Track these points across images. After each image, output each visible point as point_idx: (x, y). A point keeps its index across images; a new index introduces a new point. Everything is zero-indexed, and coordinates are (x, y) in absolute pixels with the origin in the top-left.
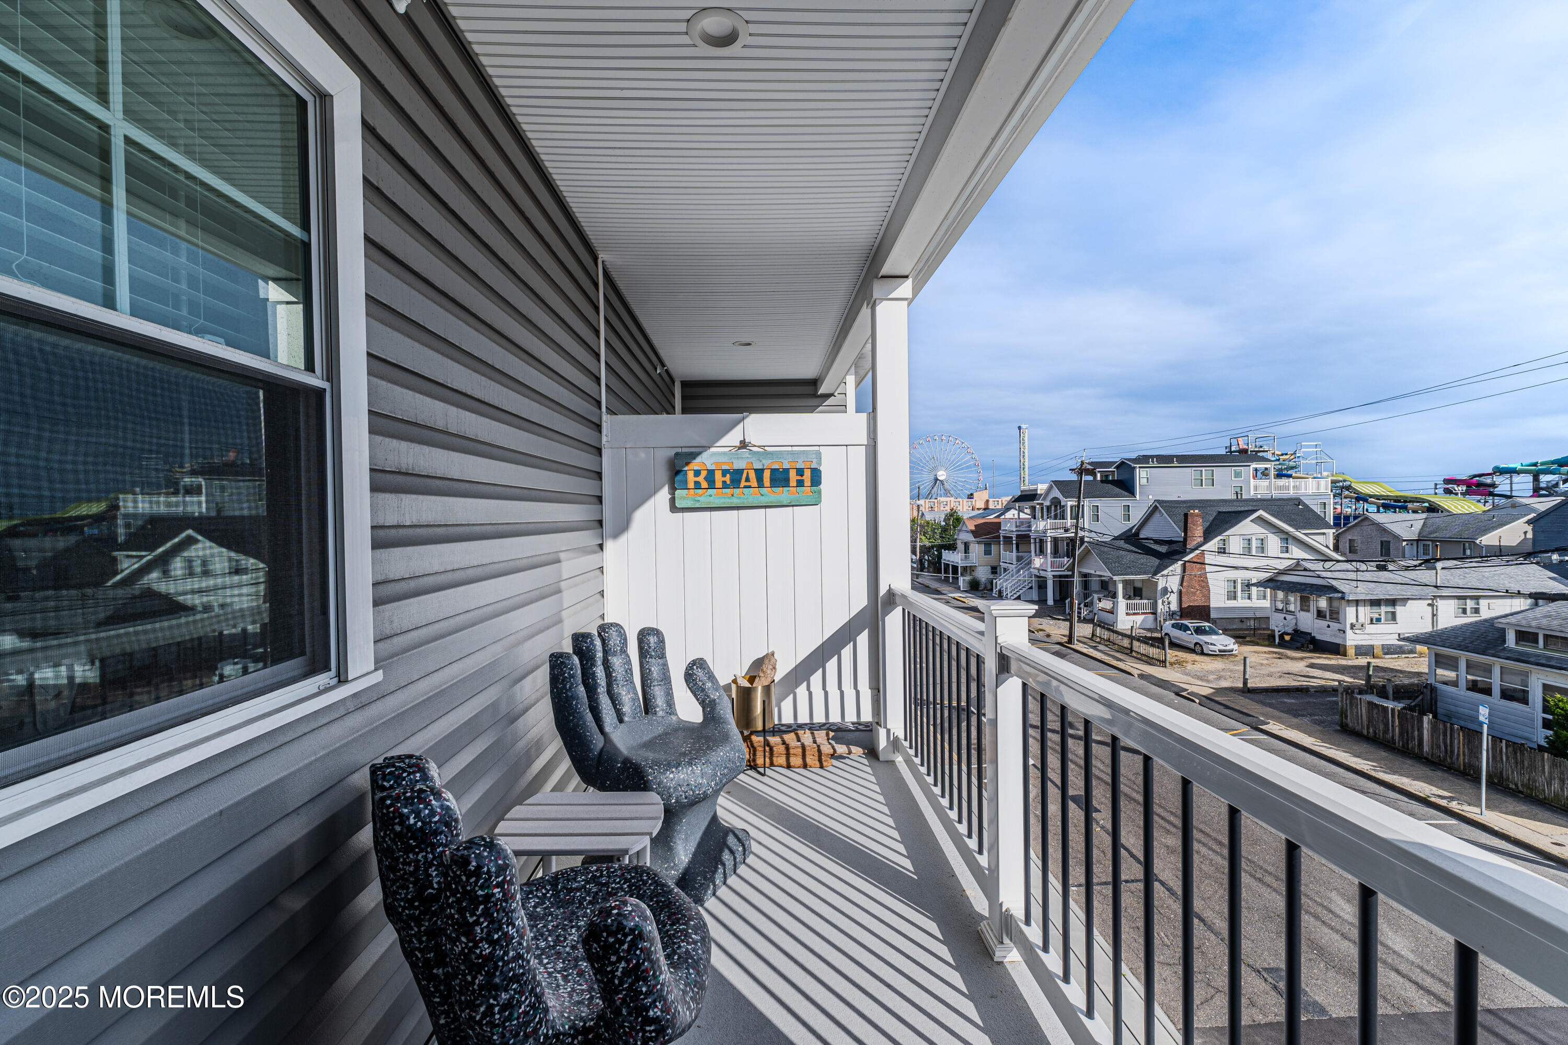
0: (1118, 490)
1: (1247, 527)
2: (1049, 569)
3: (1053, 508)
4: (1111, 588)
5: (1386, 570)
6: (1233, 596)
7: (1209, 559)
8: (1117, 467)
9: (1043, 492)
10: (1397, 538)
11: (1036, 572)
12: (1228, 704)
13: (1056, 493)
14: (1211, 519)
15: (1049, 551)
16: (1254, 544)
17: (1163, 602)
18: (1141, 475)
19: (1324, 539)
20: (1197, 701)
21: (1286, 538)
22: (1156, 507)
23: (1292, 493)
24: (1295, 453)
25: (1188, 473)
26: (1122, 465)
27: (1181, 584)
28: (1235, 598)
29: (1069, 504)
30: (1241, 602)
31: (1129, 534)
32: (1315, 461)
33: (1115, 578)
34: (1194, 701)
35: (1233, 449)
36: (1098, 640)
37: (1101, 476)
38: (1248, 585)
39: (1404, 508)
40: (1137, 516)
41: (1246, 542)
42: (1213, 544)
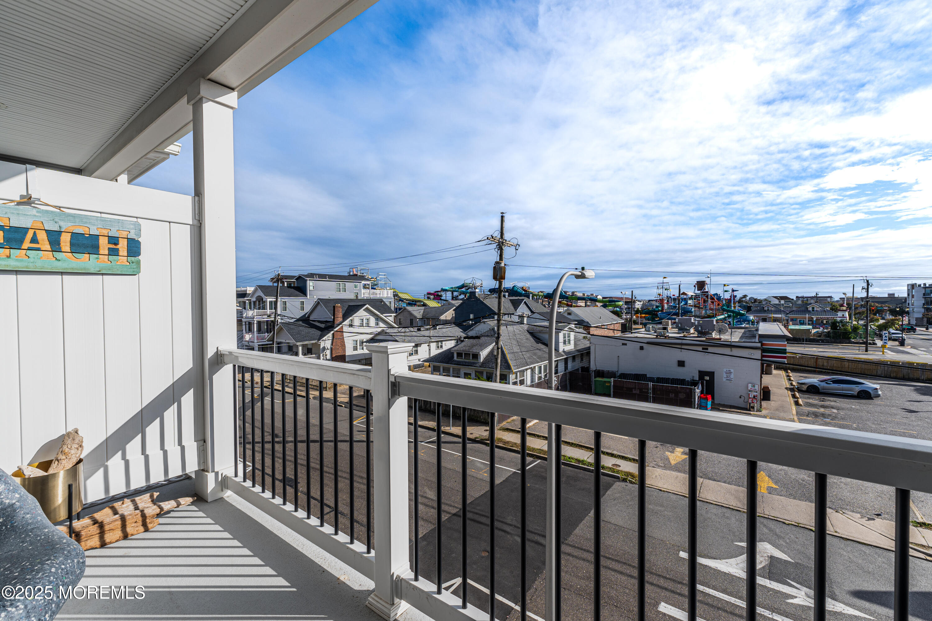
0: (297, 293)
1: (361, 313)
2: (256, 341)
3: (257, 303)
4: (294, 350)
5: (420, 331)
6: (355, 349)
7: (345, 329)
8: (297, 279)
9: (250, 292)
10: (415, 317)
11: (246, 344)
12: (358, 404)
13: (260, 293)
14: (346, 309)
15: (255, 330)
16: (365, 321)
17: (323, 355)
18: (310, 284)
19: (390, 318)
20: (344, 406)
21: (378, 318)
22: (319, 303)
23: (378, 296)
24: (376, 278)
25: (333, 284)
26: (300, 278)
27: (332, 344)
28: (356, 350)
29: (269, 300)
30: (360, 351)
31: (304, 318)
32: (384, 282)
33: (298, 344)
34: (342, 406)
35: (351, 274)
36: (288, 381)
37: (287, 284)
38: (362, 342)
39: (415, 305)
40: (308, 308)
41: (361, 321)
42: (347, 322)
